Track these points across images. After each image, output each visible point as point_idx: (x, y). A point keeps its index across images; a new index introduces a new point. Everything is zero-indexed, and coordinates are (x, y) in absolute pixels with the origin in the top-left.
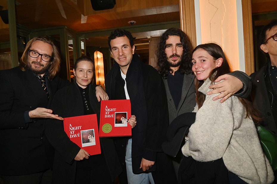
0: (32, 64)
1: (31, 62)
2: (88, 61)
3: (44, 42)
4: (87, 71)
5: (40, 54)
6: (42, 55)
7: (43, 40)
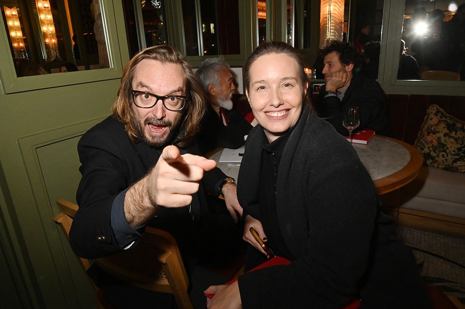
0: (145, 125)
1: (142, 122)
2: (277, 53)
3: (162, 61)
4: (279, 87)
5: (158, 98)
6: (163, 98)
7: (158, 56)
